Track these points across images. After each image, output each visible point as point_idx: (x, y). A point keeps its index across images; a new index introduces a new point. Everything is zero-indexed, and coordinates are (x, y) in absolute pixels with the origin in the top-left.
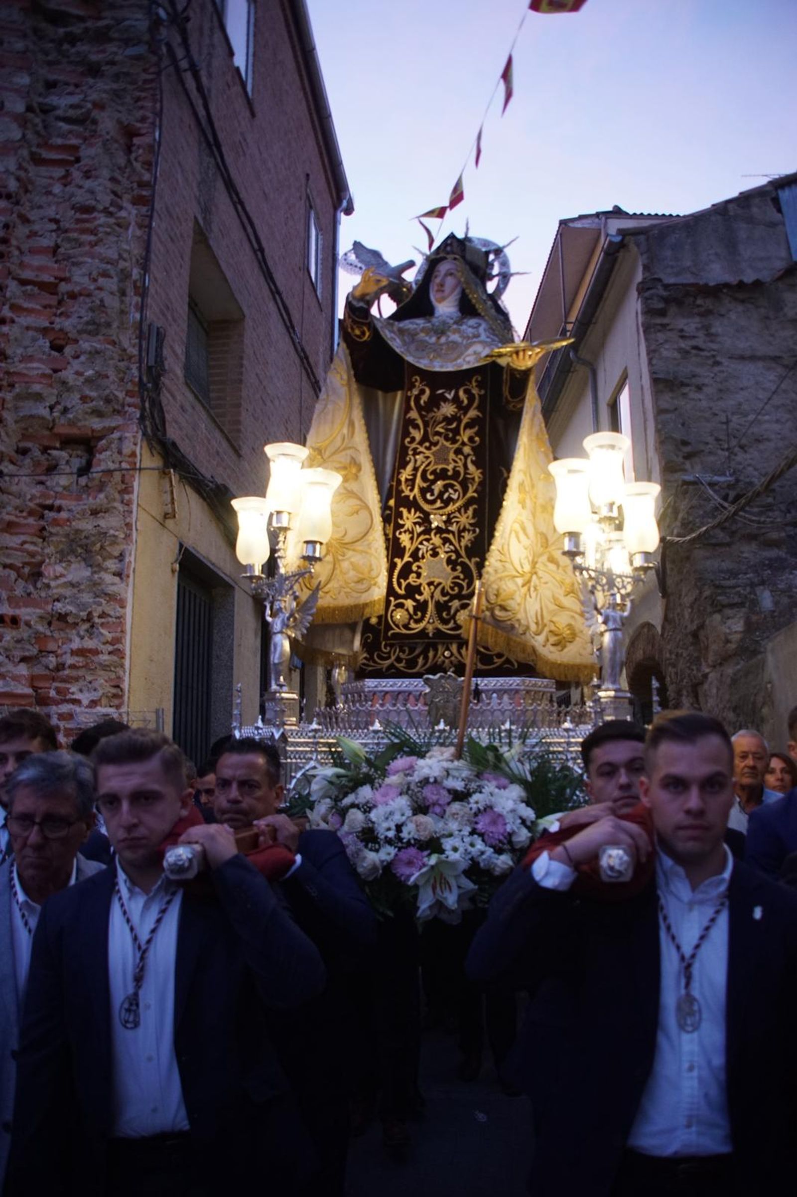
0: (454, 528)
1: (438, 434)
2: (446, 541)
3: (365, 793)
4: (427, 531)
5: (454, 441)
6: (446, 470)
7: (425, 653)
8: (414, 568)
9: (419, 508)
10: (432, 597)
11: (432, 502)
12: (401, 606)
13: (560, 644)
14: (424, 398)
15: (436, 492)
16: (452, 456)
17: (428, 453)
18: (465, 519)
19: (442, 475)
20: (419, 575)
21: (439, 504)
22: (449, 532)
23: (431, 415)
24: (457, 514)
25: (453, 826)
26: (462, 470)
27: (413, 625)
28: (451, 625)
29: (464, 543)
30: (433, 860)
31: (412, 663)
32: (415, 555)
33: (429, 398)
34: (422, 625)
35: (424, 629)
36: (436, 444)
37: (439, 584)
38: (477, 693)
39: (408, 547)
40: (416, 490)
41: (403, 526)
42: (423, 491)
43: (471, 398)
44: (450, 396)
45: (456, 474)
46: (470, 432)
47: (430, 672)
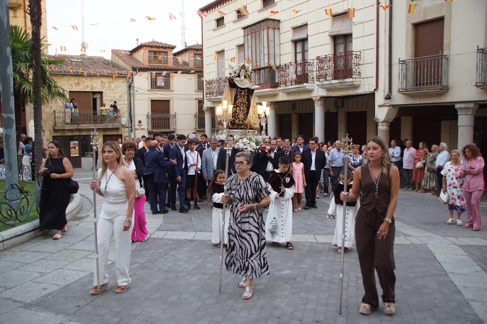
3: (238, 143)
4: (240, 110)
5: (244, 98)
7: (240, 126)
9: (239, 107)
10: (241, 119)
12: (237, 120)
13: (255, 125)
14: (240, 91)
15: (242, 105)
16: (244, 100)
17: (240, 100)
18: (245, 109)
19: (242, 103)
20: (239, 116)
21: (242, 107)
22: (243, 111)
23: (241, 94)
25: (248, 147)
26: (245, 102)
27: (238, 123)
28: (244, 123)
29: (245, 112)
30: (247, 150)
31: (238, 128)
32: (239, 113)
35: (240, 123)
36: (241, 98)
37: (242, 117)
38: (249, 132)
41: (237, 109)
42: (240, 105)
43: (246, 92)
44: (243, 91)
46: (246, 97)
47: (241, 129)
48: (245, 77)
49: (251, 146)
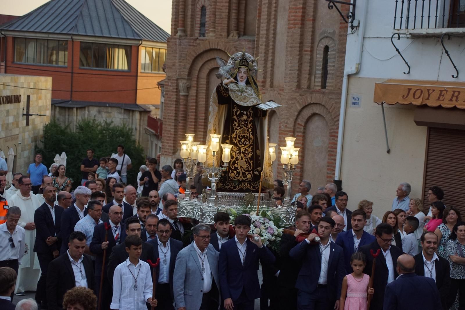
0: (246, 152)
1: (242, 125)
2: (245, 156)
4: (240, 153)
5: (247, 127)
6: (245, 136)
7: (238, 185)
8: (236, 162)
9: (238, 146)
10: (241, 171)
11: (241, 145)
12: (233, 172)
14: (239, 112)
15: (242, 142)
16: (246, 132)
17: (240, 130)
18: (250, 150)
19: (244, 137)
20: (238, 164)
21: (243, 145)
22: (245, 153)
23: (241, 118)
24: (247, 148)
26: (249, 136)
27: (236, 178)
28: (246, 178)
29: (249, 156)
31: (235, 187)
32: (236, 158)
33: (240, 113)
34: (238, 178)
35: (239, 179)
36: (242, 128)
37: (243, 167)
39: (235, 156)
40: (237, 141)
41: (233, 150)
42: (239, 141)
43: (250, 114)
44: (245, 113)
45: (247, 137)
46: (250, 125)
47: (241, 190)
48: (248, 83)
49: (269, 229)
